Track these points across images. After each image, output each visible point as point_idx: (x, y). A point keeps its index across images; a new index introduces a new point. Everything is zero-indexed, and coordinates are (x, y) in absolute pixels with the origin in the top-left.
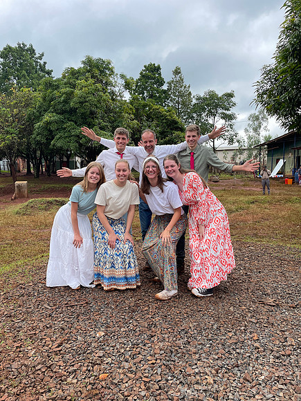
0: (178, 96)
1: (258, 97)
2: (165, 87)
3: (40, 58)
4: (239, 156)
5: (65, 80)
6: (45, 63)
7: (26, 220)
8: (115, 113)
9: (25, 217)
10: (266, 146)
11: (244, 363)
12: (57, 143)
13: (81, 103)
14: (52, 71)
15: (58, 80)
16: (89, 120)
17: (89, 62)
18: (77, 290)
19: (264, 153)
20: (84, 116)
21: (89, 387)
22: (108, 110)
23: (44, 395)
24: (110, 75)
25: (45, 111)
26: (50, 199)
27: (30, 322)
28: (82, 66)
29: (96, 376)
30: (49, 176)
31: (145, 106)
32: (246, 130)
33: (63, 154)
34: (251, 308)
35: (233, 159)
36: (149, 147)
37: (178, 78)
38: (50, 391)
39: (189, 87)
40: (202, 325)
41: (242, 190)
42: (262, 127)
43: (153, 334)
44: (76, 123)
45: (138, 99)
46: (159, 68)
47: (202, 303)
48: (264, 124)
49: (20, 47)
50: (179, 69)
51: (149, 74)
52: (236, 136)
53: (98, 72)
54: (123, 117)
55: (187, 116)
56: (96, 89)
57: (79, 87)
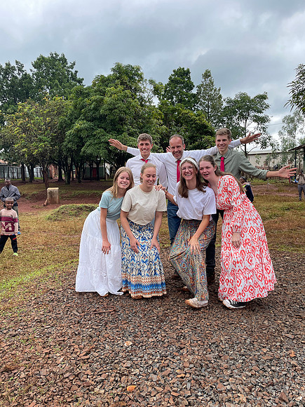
0: (208, 100)
1: (294, 98)
2: (194, 91)
3: (72, 67)
4: (272, 160)
5: (95, 88)
6: (76, 72)
7: (56, 226)
8: (144, 119)
9: (56, 222)
10: (302, 150)
11: (280, 382)
12: (87, 150)
13: (111, 110)
14: (83, 79)
15: (89, 88)
16: (119, 126)
17: (118, 69)
18: (105, 297)
19: (300, 157)
20: (113, 123)
21: (117, 398)
22: (137, 116)
23: (71, 404)
24: (139, 81)
25: (76, 118)
26: (80, 205)
27: (59, 328)
28: (112, 73)
29: (123, 387)
30: (80, 182)
31: (174, 111)
32: (280, 133)
33: (93, 161)
34: (288, 323)
35: (266, 163)
36: (177, 152)
37: (208, 81)
38: (77, 401)
39: (219, 90)
40: (234, 339)
41: (277, 196)
42: (298, 129)
43: (183, 346)
44: (105, 130)
45: (167, 104)
46: (188, 72)
47: (234, 315)
48: (300, 126)
49: (52, 57)
50: (209, 72)
51: (178, 78)
52: (269, 140)
53: (127, 79)
54: (151, 123)
55: (217, 120)
56: (125, 96)
57: (109, 94)
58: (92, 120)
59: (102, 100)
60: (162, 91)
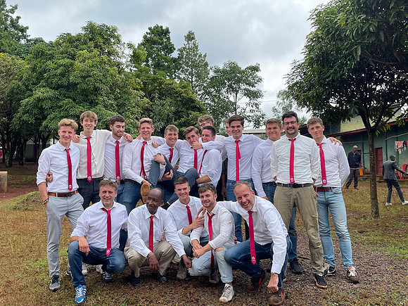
0: (192, 67)
2: (175, 55)
3: (12, 11)
6: (18, 18)
13: (83, 77)
16: (92, 97)
17: (92, 29)
24: (116, 44)
25: (35, 84)
37: (191, 45)
39: (205, 56)
44: (74, 100)
46: (167, 31)
50: (193, 34)
51: (156, 38)
52: (263, 118)
53: (102, 41)
54: (130, 94)
55: (202, 91)
56: (102, 62)
57: (81, 59)
58: (57, 87)
59: (72, 65)
60: (144, 58)
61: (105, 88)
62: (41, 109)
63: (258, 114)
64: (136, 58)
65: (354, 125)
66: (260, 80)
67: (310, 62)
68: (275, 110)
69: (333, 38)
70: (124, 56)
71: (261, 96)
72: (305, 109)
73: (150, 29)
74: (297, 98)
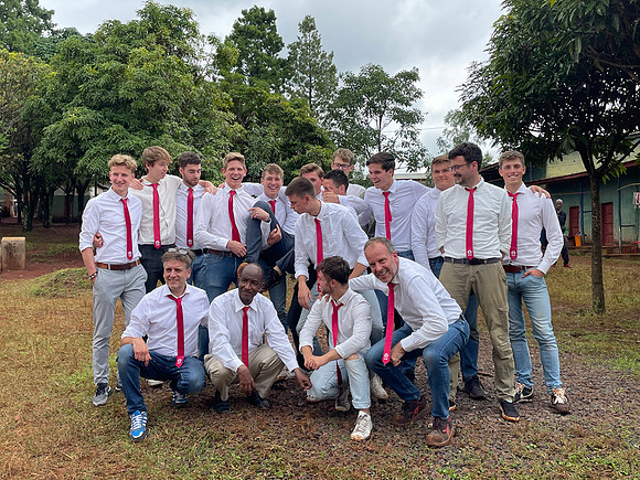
0: (310, 73)
2: (284, 55)
12: (89, 163)
13: (140, 90)
16: (154, 122)
17: (152, 13)
22: (187, 105)
24: (190, 37)
25: (65, 101)
37: (310, 39)
39: (331, 56)
44: (126, 127)
46: (271, 17)
51: (253, 28)
52: (423, 155)
53: (168, 32)
54: (213, 117)
55: (327, 113)
56: (169, 67)
57: (136, 60)
58: (100, 106)
59: (122, 71)
60: (234, 59)
61: (174, 108)
62: (76, 140)
63: (416, 148)
64: (222, 59)
65: (569, 166)
66: (419, 94)
67: (500, 64)
68: (441, 142)
69: (537, 27)
70: (203, 56)
71: (420, 120)
72: (490, 141)
73: (244, 13)
74: (477, 123)
